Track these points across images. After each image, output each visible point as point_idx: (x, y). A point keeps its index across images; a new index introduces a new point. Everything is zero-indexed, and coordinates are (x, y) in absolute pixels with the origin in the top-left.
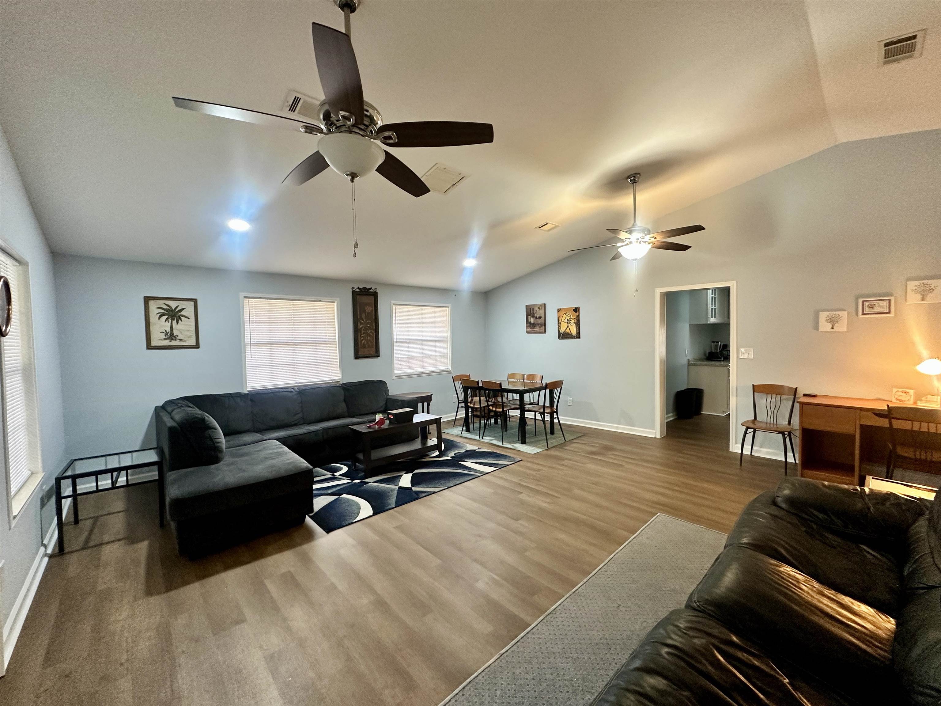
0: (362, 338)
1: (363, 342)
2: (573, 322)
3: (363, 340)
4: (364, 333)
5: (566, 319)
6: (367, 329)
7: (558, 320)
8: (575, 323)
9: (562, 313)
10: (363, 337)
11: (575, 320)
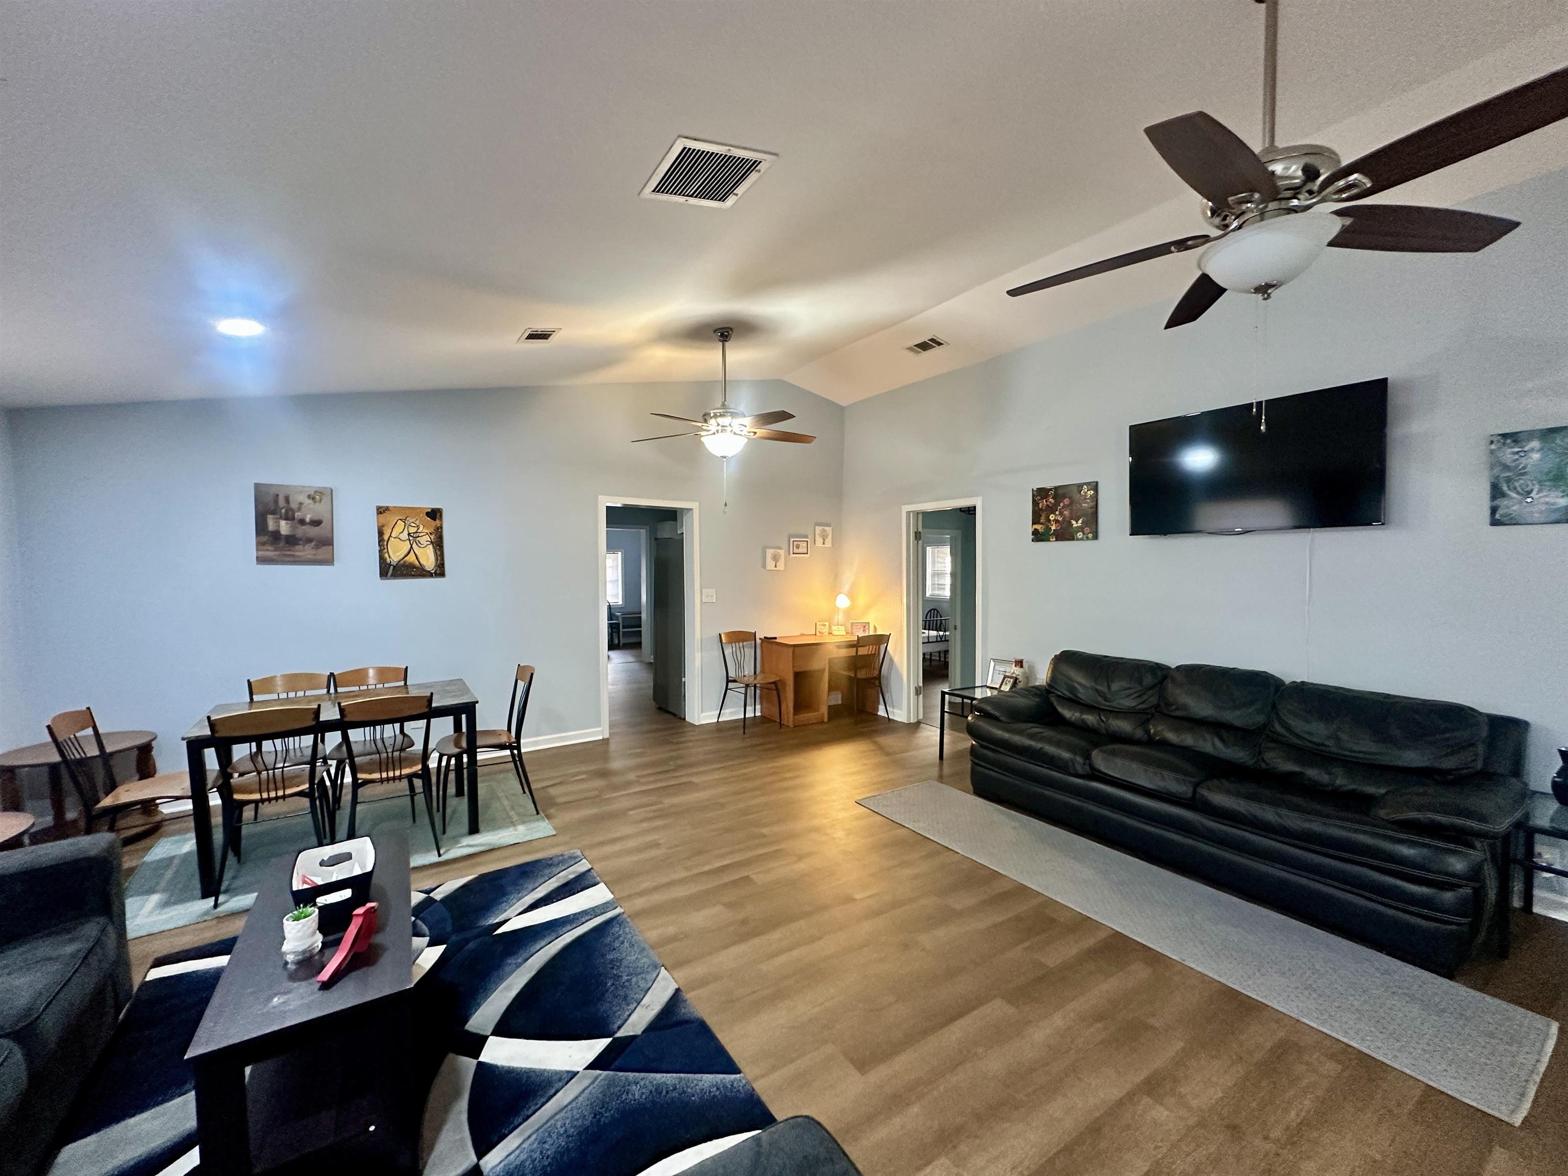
2: (424, 540)
5: (406, 532)
7: (381, 534)
8: (432, 542)
9: (391, 519)
11: (432, 537)
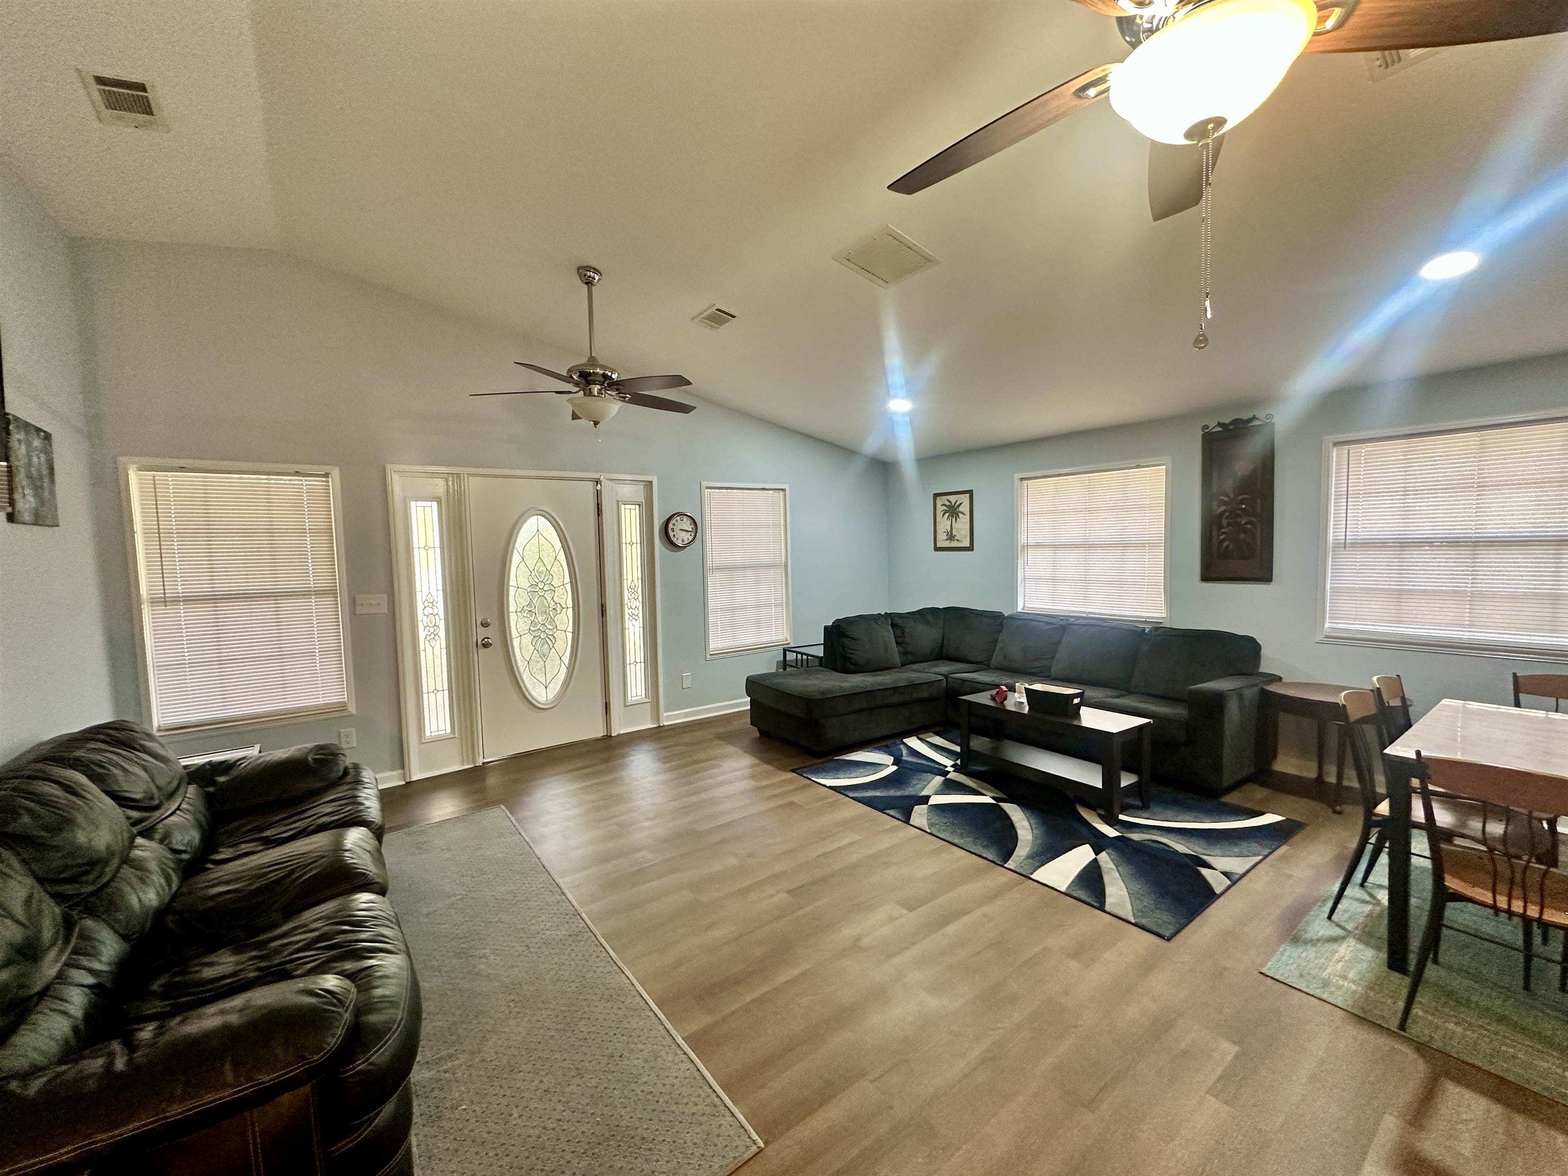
0: (1222, 537)
1: (1225, 544)
3: (1224, 540)
4: (1229, 525)
6: (1238, 516)
10: (1223, 533)
